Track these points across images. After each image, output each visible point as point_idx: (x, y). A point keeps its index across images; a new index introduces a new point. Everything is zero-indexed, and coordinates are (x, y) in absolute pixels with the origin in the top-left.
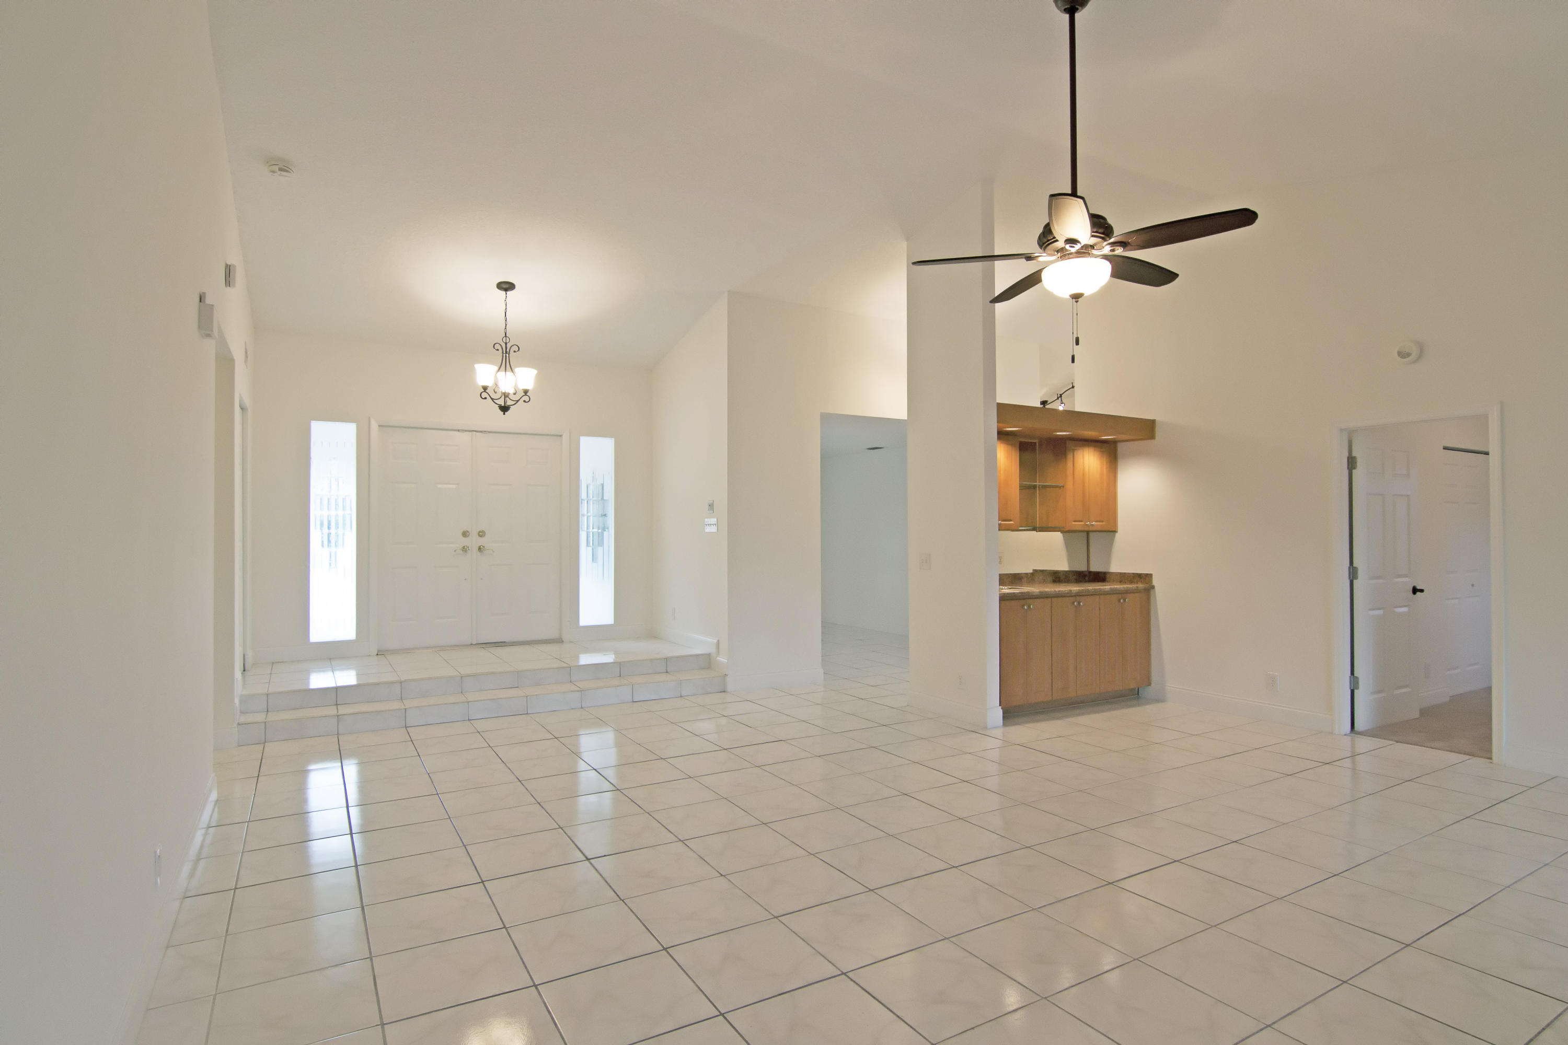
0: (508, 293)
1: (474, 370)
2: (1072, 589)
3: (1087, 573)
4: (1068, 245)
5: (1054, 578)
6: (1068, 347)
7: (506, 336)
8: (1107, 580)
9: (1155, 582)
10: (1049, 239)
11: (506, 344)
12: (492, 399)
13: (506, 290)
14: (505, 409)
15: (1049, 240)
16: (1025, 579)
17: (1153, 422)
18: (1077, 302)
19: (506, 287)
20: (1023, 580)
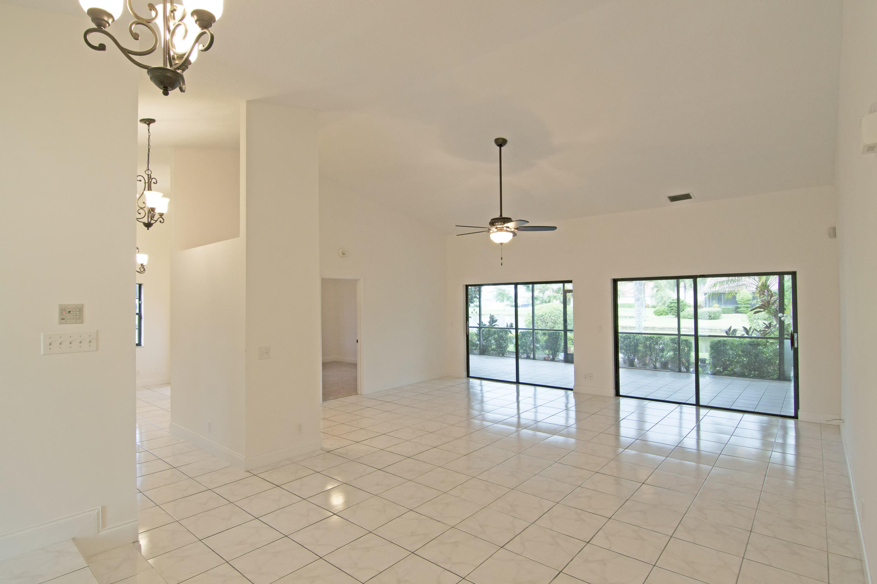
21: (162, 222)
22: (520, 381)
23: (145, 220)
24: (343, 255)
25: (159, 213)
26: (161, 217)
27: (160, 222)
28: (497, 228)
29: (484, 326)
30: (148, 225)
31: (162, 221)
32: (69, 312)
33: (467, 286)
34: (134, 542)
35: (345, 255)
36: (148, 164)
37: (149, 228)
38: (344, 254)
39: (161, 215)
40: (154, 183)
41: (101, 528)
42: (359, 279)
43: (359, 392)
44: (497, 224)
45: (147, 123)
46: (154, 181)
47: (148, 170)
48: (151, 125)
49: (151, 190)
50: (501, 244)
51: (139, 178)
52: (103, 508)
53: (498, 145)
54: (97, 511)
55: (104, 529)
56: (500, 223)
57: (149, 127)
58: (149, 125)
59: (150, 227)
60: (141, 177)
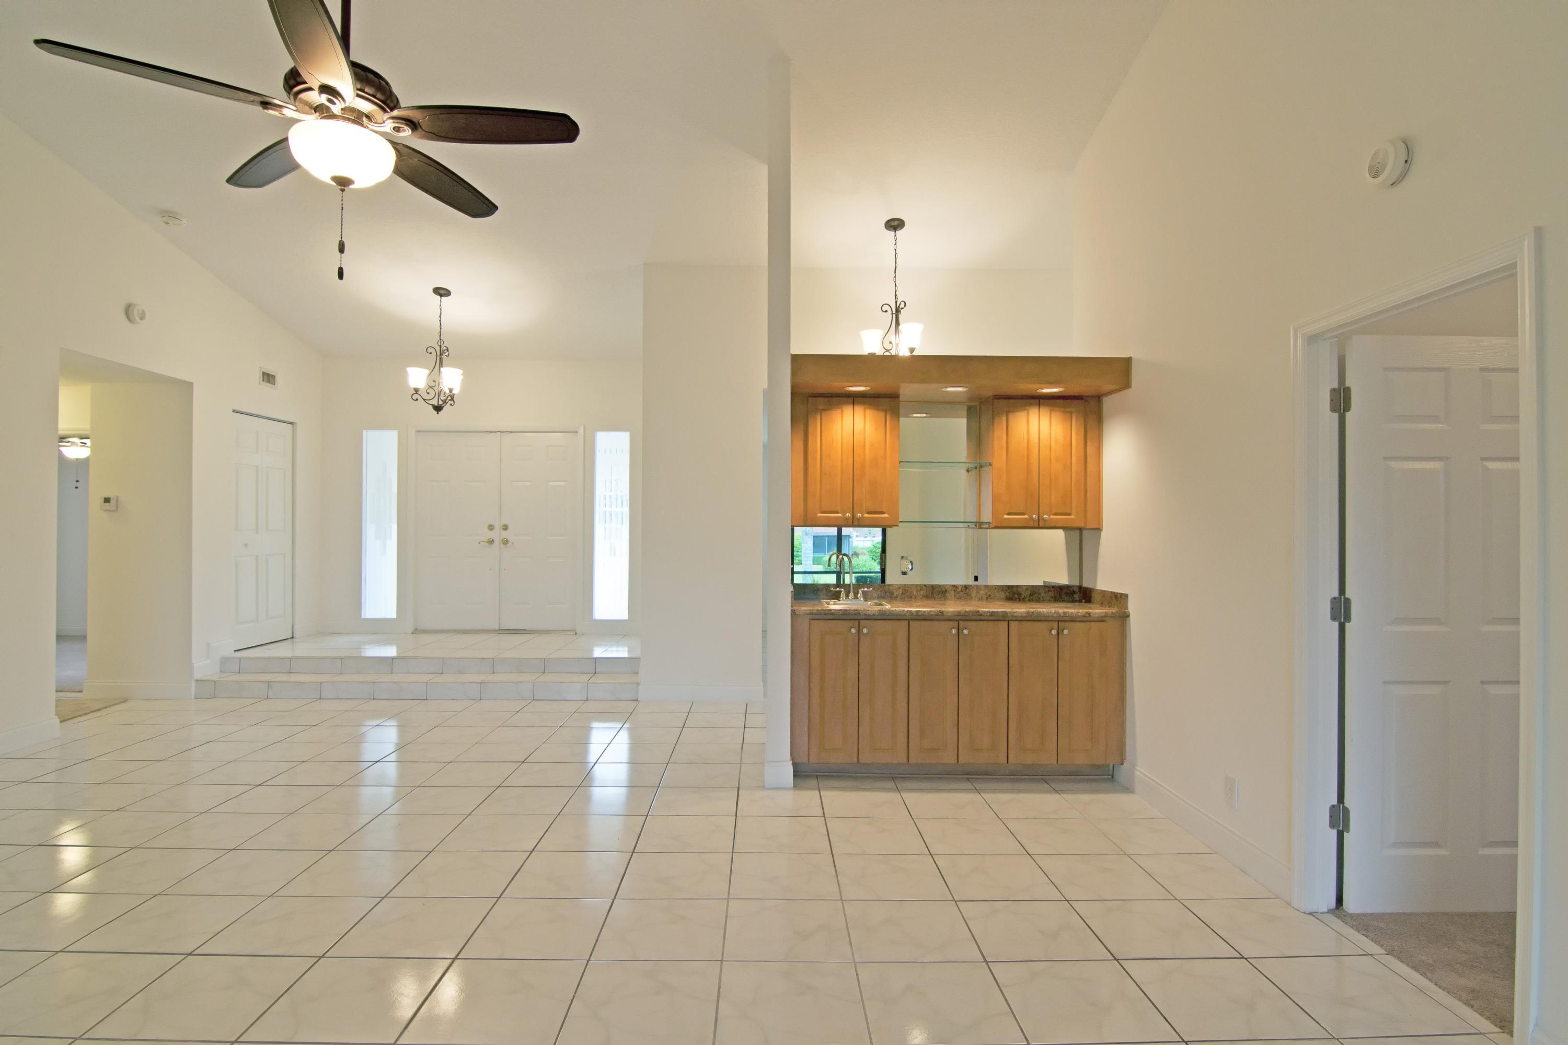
0: (443, 298)
1: (406, 373)
2: (943, 609)
3: (1076, 590)
5: (1007, 594)
7: (440, 340)
8: (1093, 600)
9: (1132, 607)
11: (440, 346)
12: (424, 400)
13: (441, 295)
14: (438, 409)
16: (953, 592)
17: (1128, 361)
19: (441, 292)
20: (947, 595)
45: (895, 226)
57: (897, 232)
58: (897, 229)
60: (887, 306)
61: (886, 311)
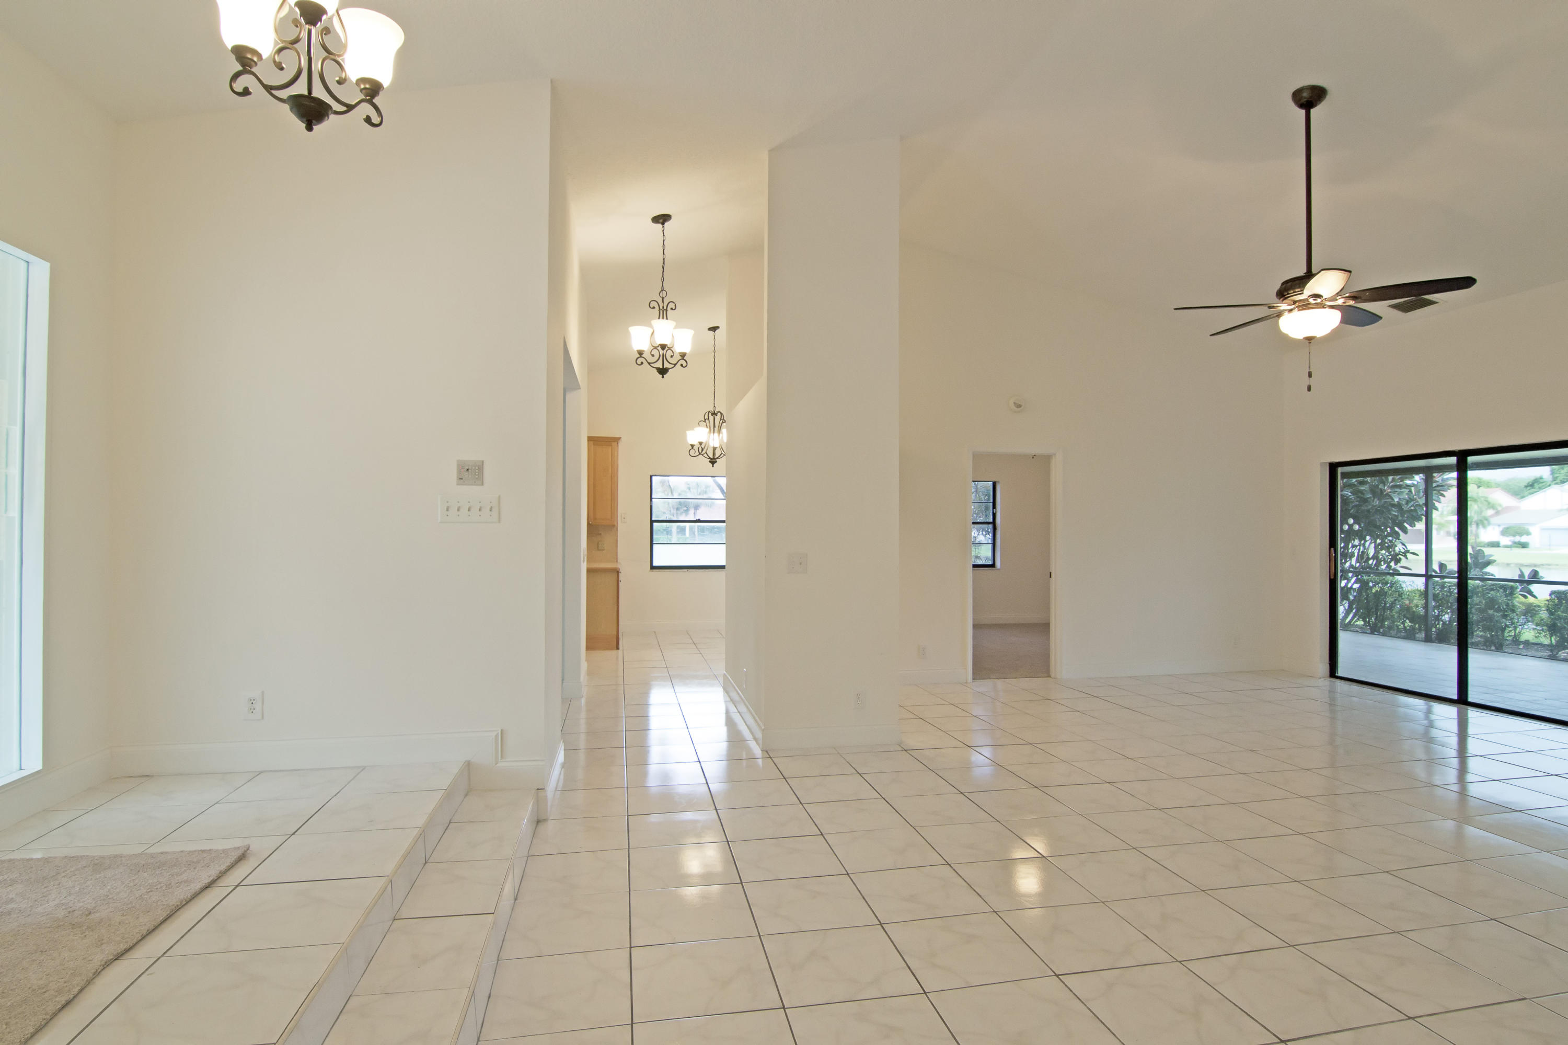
4: (1313, 299)
6: (1306, 381)
10: (1290, 292)
15: (1288, 294)
18: (1310, 343)
21: (684, 366)
22: (1470, 699)
23: (659, 365)
24: (1017, 407)
25: (680, 353)
26: (683, 359)
27: (682, 365)
28: (1295, 302)
29: (1448, 573)
30: (663, 371)
31: (684, 364)
32: (468, 470)
33: (1333, 467)
34: (538, 789)
35: (1021, 408)
36: (663, 282)
37: (664, 376)
38: (1019, 406)
39: (683, 356)
40: (672, 309)
41: (500, 758)
42: (1055, 454)
43: (1052, 674)
44: (1292, 292)
45: (661, 221)
46: (672, 305)
47: (663, 290)
48: (666, 224)
49: (667, 319)
50: (1309, 339)
51: (653, 304)
52: (502, 731)
53: (1301, 106)
54: (495, 733)
55: (504, 760)
56: (1298, 288)
57: (663, 227)
58: (663, 224)
59: (665, 373)
60: (655, 302)
61: (654, 308)
